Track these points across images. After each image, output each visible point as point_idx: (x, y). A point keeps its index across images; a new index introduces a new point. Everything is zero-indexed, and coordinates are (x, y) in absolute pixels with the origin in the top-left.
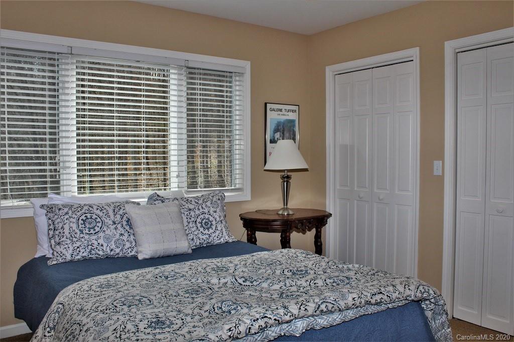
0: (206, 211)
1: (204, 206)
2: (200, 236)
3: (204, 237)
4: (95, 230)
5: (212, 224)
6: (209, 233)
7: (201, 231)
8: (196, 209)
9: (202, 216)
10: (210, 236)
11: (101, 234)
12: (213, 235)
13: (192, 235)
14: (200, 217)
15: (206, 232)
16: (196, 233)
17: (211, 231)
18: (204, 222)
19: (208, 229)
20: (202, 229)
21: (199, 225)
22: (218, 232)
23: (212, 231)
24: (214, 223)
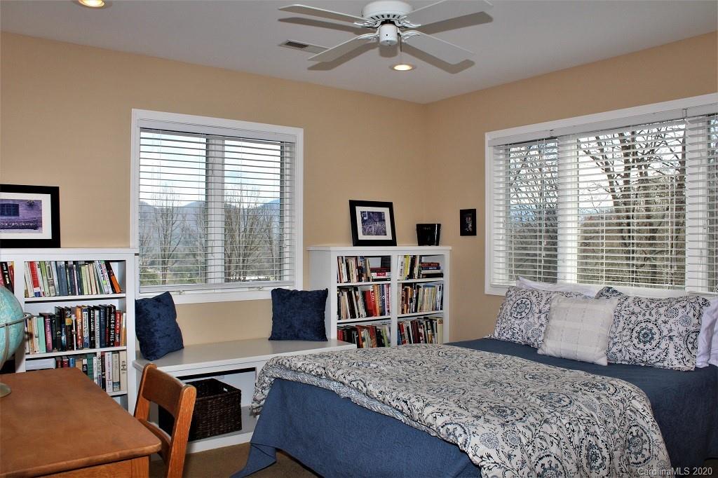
0: (653, 319)
1: (653, 312)
2: (631, 349)
3: (636, 352)
4: (521, 315)
5: (652, 338)
6: (645, 348)
7: (634, 342)
8: (641, 314)
9: (643, 325)
10: (644, 353)
11: (525, 321)
12: (650, 353)
13: (621, 345)
14: (640, 325)
15: (641, 346)
16: (626, 344)
17: (648, 346)
18: (643, 332)
19: (645, 343)
20: (636, 341)
21: (635, 335)
22: (658, 351)
23: (650, 347)
24: (657, 337)
